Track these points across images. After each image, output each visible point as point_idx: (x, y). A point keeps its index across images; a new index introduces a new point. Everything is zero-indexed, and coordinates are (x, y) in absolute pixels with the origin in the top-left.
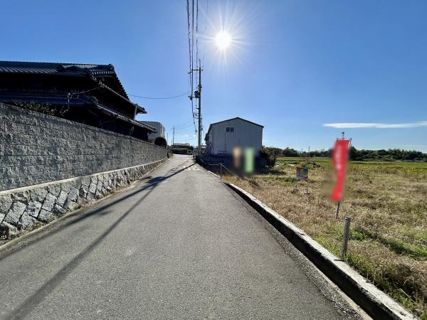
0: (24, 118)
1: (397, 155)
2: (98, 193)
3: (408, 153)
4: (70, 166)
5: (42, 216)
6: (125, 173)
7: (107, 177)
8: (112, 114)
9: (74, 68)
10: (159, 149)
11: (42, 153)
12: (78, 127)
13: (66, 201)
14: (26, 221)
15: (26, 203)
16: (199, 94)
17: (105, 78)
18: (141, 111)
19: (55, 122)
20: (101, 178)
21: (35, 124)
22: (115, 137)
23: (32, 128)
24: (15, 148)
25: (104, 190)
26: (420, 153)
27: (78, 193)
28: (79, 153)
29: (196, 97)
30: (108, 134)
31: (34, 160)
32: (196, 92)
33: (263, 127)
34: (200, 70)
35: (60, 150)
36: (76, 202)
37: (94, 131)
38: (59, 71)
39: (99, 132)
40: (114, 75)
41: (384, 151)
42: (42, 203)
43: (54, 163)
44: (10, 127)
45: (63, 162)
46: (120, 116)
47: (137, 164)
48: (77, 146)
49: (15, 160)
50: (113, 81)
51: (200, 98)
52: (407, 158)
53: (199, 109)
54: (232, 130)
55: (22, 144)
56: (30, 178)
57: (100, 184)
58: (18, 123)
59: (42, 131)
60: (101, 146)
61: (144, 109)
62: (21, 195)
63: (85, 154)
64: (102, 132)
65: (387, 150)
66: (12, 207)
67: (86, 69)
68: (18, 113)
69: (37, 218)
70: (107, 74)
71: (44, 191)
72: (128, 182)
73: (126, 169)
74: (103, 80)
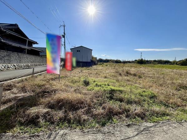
1: (160, 62)
16: (64, 36)
17: (15, 29)
18: (36, 43)
26: (169, 61)
33: (92, 50)
34: (64, 26)
40: (19, 28)
41: (156, 60)
50: (18, 31)
51: (64, 38)
52: (164, 63)
53: (65, 42)
54: (79, 51)
65: (157, 60)
73: (15, 64)
74: (14, 30)
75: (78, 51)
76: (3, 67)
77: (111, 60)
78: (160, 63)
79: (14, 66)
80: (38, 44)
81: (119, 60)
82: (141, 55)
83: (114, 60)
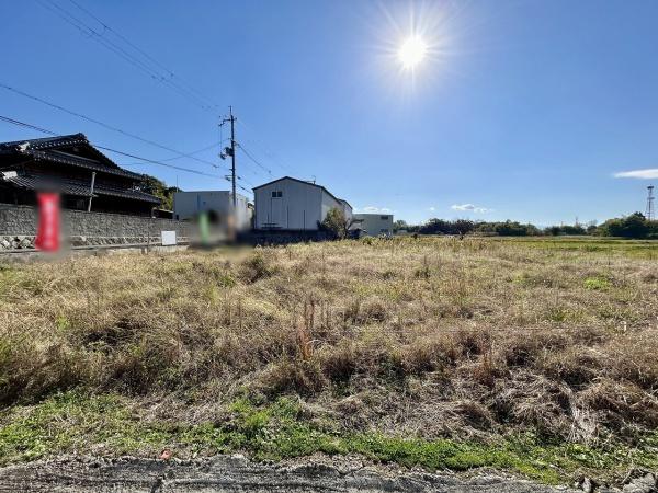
16: (233, 151)
17: (78, 148)
29: (229, 155)
32: (227, 148)
40: (87, 144)
51: (233, 155)
53: (233, 170)
74: (76, 150)
75: (274, 195)
77: (478, 225)
79: (17, 240)
81: (516, 224)
82: (651, 199)
83: (494, 225)
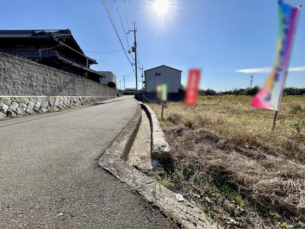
0: (11, 60)
2: (60, 106)
3: (299, 90)
4: (41, 89)
5: (27, 111)
6: (80, 99)
7: (66, 99)
8: (69, 63)
9: (43, 33)
10: (108, 89)
11: (24, 79)
12: (43, 67)
13: (41, 107)
14: (20, 111)
15: (18, 103)
16: (135, 49)
17: (65, 39)
18: (92, 62)
19: (28, 63)
20: (62, 99)
21: (17, 64)
22: (70, 76)
23: (16, 65)
24: (9, 75)
25: (64, 106)
27: (48, 104)
28: (46, 82)
29: (133, 51)
30: (64, 73)
31: (20, 82)
32: (133, 48)
33: (181, 72)
34: (135, 31)
35: (34, 79)
36: (47, 108)
37: (54, 70)
38: (33, 35)
39: (58, 71)
40: (71, 37)
42: (27, 105)
43: (31, 86)
44: (4, 63)
45: (36, 86)
46: (75, 64)
47: (89, 95)
48: (44, 78)
49: (9, 81)
50: (71, 41)
51: (136, 52)
52: (297, 94)
54: (160, 74)
55: (12, 73)
56: (19, 92)
57: (62, 102)
58: (8, 62)
59: (22, 68)
60: (60, 80)
61: (95, 61)
62: (15, 99)
63: (50, 84)
64: (60, 72)
66: (12, 104)
67: (50, 33)
68: (8, 57)
69: (25, 111)
70: (66, 36)
71: (27, 99)
72: (82, 105)
73: (80, 97)
76: (69, 102)
78: (291, 94)
80: (97, 63)
81: (212, 90)
